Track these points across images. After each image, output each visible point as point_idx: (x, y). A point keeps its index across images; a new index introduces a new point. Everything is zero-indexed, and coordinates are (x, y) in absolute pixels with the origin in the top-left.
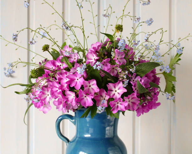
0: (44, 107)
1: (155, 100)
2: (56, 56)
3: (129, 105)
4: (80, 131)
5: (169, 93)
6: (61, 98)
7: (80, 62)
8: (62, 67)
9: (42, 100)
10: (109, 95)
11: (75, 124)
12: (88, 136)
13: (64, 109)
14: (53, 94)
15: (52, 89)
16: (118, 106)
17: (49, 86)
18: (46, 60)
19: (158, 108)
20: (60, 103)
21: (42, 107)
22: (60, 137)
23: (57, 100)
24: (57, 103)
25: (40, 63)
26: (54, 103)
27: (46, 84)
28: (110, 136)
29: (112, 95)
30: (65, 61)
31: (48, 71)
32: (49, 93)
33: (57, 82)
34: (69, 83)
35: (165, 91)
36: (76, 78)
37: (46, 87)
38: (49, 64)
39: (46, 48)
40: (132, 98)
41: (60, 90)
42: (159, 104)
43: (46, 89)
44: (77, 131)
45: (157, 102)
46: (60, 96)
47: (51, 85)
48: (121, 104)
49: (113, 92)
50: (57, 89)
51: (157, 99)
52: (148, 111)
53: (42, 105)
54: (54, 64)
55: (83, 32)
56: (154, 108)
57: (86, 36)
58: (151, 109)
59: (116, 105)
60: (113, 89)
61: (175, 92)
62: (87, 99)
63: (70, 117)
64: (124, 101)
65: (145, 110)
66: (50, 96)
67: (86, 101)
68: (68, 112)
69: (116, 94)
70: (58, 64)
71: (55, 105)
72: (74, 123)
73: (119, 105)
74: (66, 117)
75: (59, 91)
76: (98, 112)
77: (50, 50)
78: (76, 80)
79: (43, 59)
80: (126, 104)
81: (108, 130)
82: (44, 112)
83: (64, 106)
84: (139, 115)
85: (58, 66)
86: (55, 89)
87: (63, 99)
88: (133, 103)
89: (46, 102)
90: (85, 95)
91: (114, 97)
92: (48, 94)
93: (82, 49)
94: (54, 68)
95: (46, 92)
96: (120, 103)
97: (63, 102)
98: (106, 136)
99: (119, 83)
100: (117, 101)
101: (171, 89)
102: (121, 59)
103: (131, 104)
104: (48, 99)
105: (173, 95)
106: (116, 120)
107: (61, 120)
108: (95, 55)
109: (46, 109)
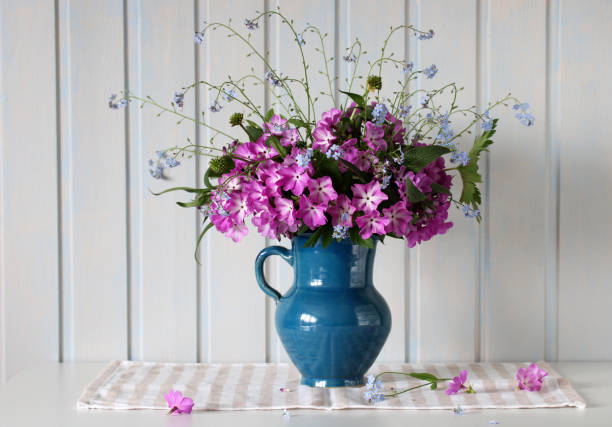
0: (234, 231)
1: (442, 217)
2: (255, 134)
3: (392, 224)
4: (302, 276)
5: (468, 203)
6: (268, 211)
7: (301, 145)
8: (267, 156)
9: (231, 217)
10: (356, 206)
11: (292, 265)
12: (317, 283)
13: (272, 231)
14: (251, 204)
15: (250, 194)
16: (372, 226)
17: (243, 190)
18: (236, 143)
19: (450, 231)
20: (264, 220)
21: (230, 231)
22: (264, 290)
23: (259, 215)
24: (259, 222)
25: (224, 148)
26: (253, 221)
27: (237, 187)
28: (359, 285)
29: (360, 205)
30: (273, 144)
31: (241, 162)
32: (244, 203)
33: (260, 183)
34: (282, 184)
35: (461, 200)
36: (295, 175)
37: (239, 191)
38: (242, 150)
39: (237, 120)
40: (399, 211)
41: (266, 197)
42: (450, 225)
43: (238, 196)
44: (297, 276)
45: (446, 221)
46: (266, 207)
47: (247, 189)
48: (377, 222)
49: (364, 201)
50: (260, 195)
51: (446, 216)
52: (428, 237)
53: (231, 226)
54: (252, 149)
55: (307, 90)
56: (441, 233)
57: (313, 98)
58: (435, 234)
59: (369, 224)
60: (364, 195)
61: (480, 203)
62: (315, 213)
63: (282, 250)
64: (382, 215)
65: (424, 235)
66: (246, 208)
67: (314, 217)
68: (280, 240)
69: (369, 204)
70: (260, 149)
71: (255, 224)
72: (291, 262)
73: (374, 223)
74: (276, 251)
75: (263, 198)
76: (335, 235)
77: (245, 124)
78: (295, 179)
79: (231, 142)
80: (387, 222)
81: (354, 274)
82: (234, 240)
83: (272, 227)
84: (412, 244)
85: (260, 153)
86: (255, 196)
87: (270, 214)
88: (401, 221)
89: (239, 221)
90: (310, 206)
91: (365, 210)
92: (242, 205)
93: (305, 122)
94: (252, 157)
95: (239, 202)
96: (375, 220)
97: (270, 219)
98: (352, 285)
99: (374, 184)
100: (369, 217)
101: (473, 197)
102: (377, 139)
103: (396, 222)
104: (241, 215)
105: (476, 208)
106: (370, 255)
107: (266, 256)
108: (329, 133)
109: (237, 234)
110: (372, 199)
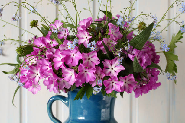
0: (33, 87)
1: (155, 80)
2: (46, 31)
3: (125, 86)
4: (73, 113)
5: (170, 72)
6: (52, 76)
9: (30, 80)
10: (105, 73)
11: (68, 106)
12: (81, 118)
13: (55, 88)
14: (42, 73)
15: (41, 67)
16: (113, 86)
17: (38, 65)
18: (36, 37)
19: (159, 88)
20: (51, 82)
21: (31, 87)
22: (52, 120)
23: (47, 79)
24: (47, 83)
25: (30, 41)
26: (44, 82)
27: (35, 62)
28: (106, 119)
29: (107, 72)
31: (37, 48)
33: (47, 60)
35: (166, 71)
36: (72, 54)
37: (35, 65)
38: (38, 41)
39: (34, 24)
41: (51, 68)
42: (159, 84)
43: (35, 68)
44: (70, 113)
45: (157, 82)
46: (51, 74)
47: (40, 64)
48: (116, 84)
49: (109, 70)
50: (48, 67)
51: (157, 79)
52: (147, 91)
53: (31, 85)
54: (43, 41)
55: (75, 6)
56: (154, 89)
57: (78, 11)
58: (151, 89)
59: (111, 85)
61: (176, 72)
62: (87, 74)
63: (63, 98)
64: (119, 80)
65: (144, 90)
66: (39, 75)
68: (60, 93)
70: (48, 41)
71: (45, 85)
73: (114, 84)
74: (59, 98)
75: (49, 69)
77: (40, 26)
78: (72, 56)
79: (33, 37)
80: (122, 84)
81: (103, 112)
82: (33, 93)
83: (55, 86)
84: (137, 95)
85: (48, 44)
86: (44, 68)
87: (54, 78)
88: (130, 85)
89: (36, 83)
90: (85, 70)
91: (110, 75)
92: (37, 73)
93: (75, 25)
94: (43, 45)
95: (35, 71)
96: (115, 82)
97: (54, 81)
98: (102, 119)
100: (111, 80)
101: (172, 69)
102: (116, 33)
104: (37, 79)
105: (174, 75)
107: (53, 101)
109: (35, 90)
110: (115, 69)
